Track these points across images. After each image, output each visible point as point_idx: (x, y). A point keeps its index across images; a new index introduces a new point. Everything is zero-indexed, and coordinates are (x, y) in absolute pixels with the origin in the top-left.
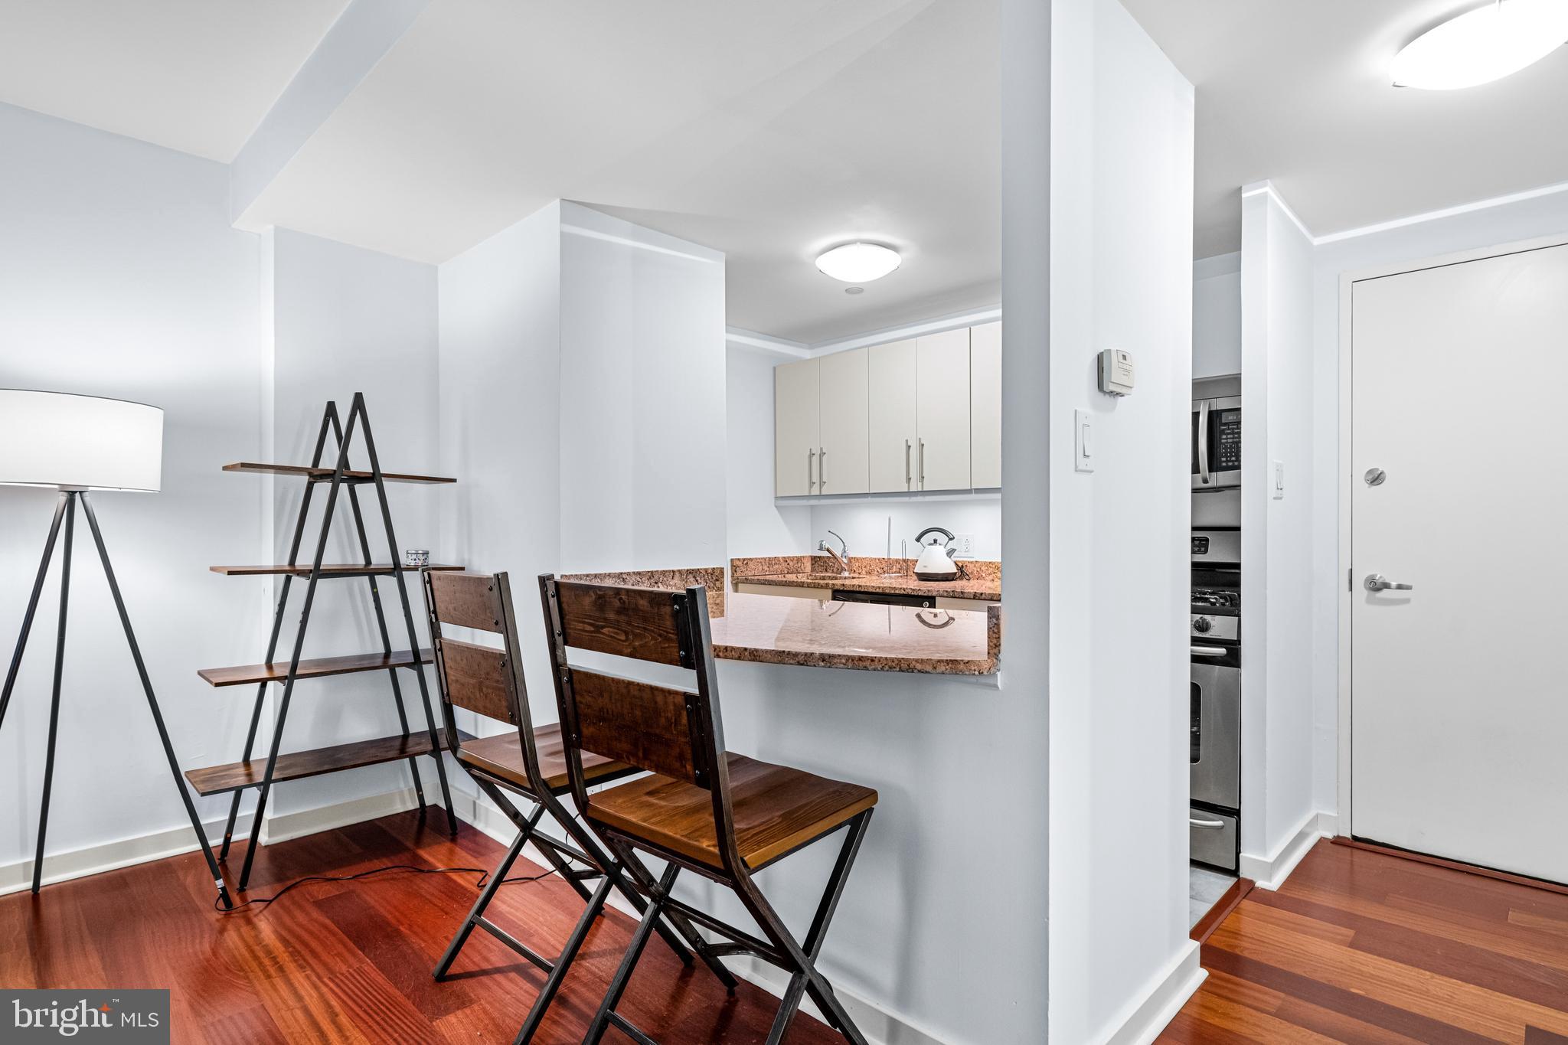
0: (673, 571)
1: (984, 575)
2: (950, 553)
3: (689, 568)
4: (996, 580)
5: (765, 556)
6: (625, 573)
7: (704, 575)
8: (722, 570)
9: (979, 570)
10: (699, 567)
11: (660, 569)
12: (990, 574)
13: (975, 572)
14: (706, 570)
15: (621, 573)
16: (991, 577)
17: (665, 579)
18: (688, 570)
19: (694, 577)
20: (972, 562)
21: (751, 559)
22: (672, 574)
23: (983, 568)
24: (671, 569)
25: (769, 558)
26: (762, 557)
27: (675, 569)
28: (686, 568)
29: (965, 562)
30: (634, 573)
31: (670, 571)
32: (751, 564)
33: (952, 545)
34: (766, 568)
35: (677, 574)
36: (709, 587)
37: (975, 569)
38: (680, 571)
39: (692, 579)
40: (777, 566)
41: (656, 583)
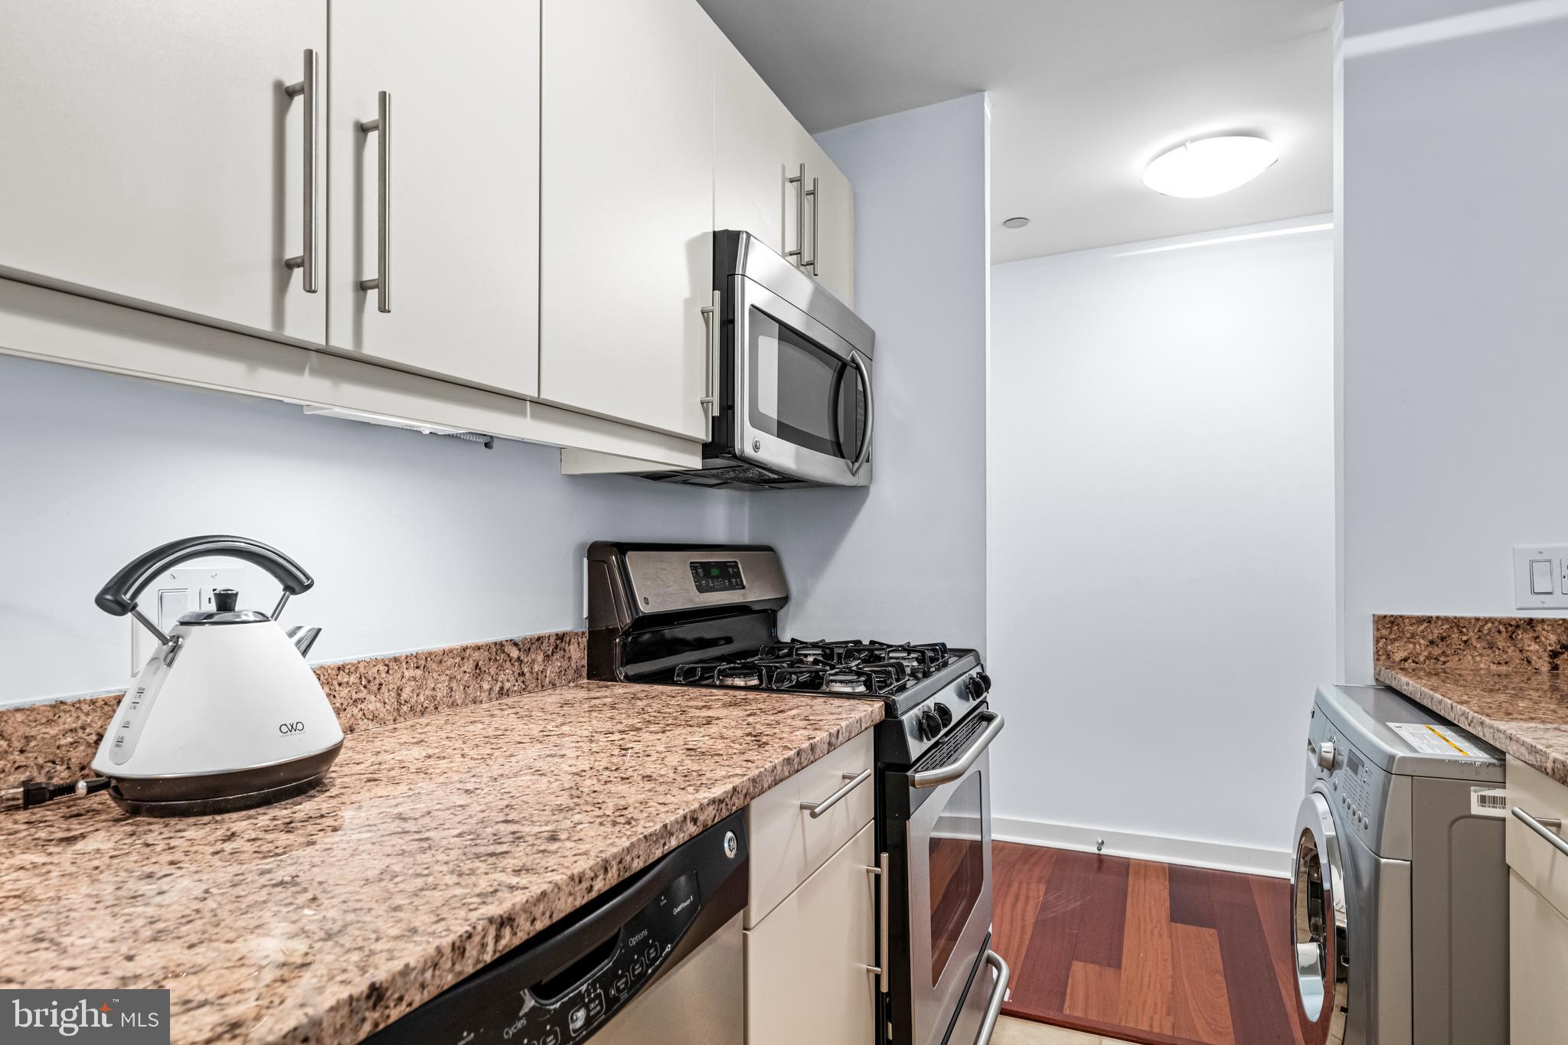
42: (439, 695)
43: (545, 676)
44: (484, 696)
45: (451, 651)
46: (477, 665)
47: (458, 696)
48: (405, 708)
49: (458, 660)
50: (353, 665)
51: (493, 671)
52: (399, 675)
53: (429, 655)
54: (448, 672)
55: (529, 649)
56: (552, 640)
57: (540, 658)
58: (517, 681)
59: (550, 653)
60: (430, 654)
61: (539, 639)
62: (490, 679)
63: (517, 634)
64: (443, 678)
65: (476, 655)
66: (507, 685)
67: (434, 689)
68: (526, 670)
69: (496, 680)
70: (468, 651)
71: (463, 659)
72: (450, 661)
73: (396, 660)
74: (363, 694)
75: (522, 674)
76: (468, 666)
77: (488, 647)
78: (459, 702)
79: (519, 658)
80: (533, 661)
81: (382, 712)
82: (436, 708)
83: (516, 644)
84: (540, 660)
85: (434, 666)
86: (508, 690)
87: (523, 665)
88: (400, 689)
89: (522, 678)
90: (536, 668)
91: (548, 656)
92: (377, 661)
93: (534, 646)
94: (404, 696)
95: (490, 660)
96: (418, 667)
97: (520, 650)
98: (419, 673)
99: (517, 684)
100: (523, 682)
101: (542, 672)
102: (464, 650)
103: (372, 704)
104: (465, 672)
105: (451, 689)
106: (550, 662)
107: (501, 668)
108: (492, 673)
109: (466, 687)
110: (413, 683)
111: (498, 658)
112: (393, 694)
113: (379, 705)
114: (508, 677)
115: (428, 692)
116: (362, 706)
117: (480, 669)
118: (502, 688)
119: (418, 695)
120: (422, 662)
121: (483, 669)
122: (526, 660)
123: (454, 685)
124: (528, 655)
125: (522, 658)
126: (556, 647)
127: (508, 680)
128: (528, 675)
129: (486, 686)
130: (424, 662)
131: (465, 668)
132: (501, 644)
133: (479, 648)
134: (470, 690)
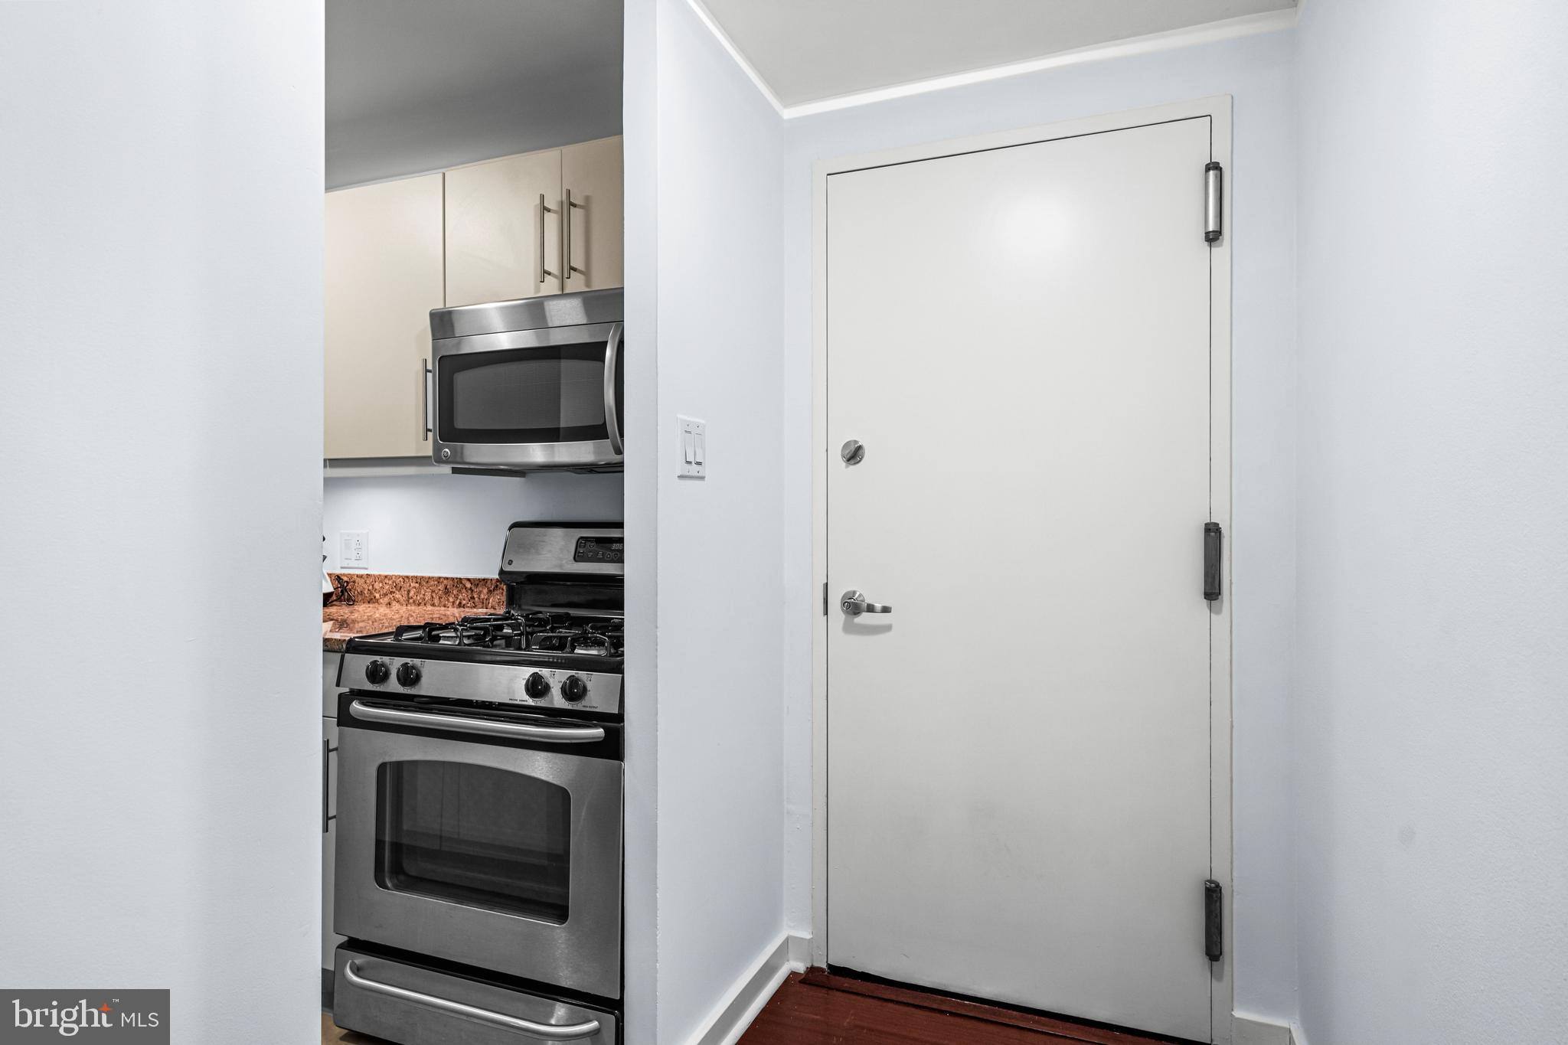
1: (377, 596)
4: (394, 603)
9: (371, 587)
12: (385, 595)
13: (366, 591)
16: (386, 600)
20: (361, 576)
23: (378, 586)
29: (350, 576)
37: (366, 586)
42: (427, 599)
43: (489, 603)
44: (450, 604)
45: (433, 578)
46: (446, 588)
47: (436, 601)
48: (411, 601)
49: (436, 583)
50: (390, 576)
51: (455, 592)
52: (408, 585)
54: (430, 588)
55: (478, 585)
56: (494, 582)
57: (485, 591)
59: (492, 589)
60: (423, 577)
61: (484, 580)
62: (453, 596)
63: (471, 576)
64: (428, 590)
65: (445, 582)
66: (464, 602)
67: (424, 595)
68: (475, 596)
69: (457, 598)
72: (432, 583)
73: (407, 577)
74: (394, 590)
75: (473, 598)
76: (441, 587)
77: (453, 579)
78: (437, 604)
80: (480, 592)
81: (401, 599)
82: (425, 604)
83: (469, 580)
85: (424, 583)
86: (464, 605)
87: (472, 591)
88: (409, 591)
89: (472, 601)
90: (482, 596)
91: (491, 591)
92: (400, 577)
93: (481, 583)
94: (411, 595)
95: (453, 586)
96: (416, 583)
97: (472, 584)
98: (417, 585)
99: (470, 603)
100: (474, 603)
101: (487, 600)
102: (440, 578)
103: (398, 595)
104: (439, 590)
105: (432, 597)
106: (492, 595)
107: (459, 591)
109: (440, 598)
110: (414, 589)
111: (458, 586)
112: (406, 592)
113: (400, 596)
114: (464, 596)
115: (422, 596)
116: (394, 595)
118: (460, 603)
119: (417, 596)
120: (419, 581)
121: (449, 590)
122: (475, 590)
123: (434, 595)
124: (477, 588)
125: (473, 588)
126: (497, 586)
127: (464, 600)
129: (451, 600)
130: (421, 581)
131: (439, 588)
132: (460, 579)
133: (447, 578)
134: (442, 600)
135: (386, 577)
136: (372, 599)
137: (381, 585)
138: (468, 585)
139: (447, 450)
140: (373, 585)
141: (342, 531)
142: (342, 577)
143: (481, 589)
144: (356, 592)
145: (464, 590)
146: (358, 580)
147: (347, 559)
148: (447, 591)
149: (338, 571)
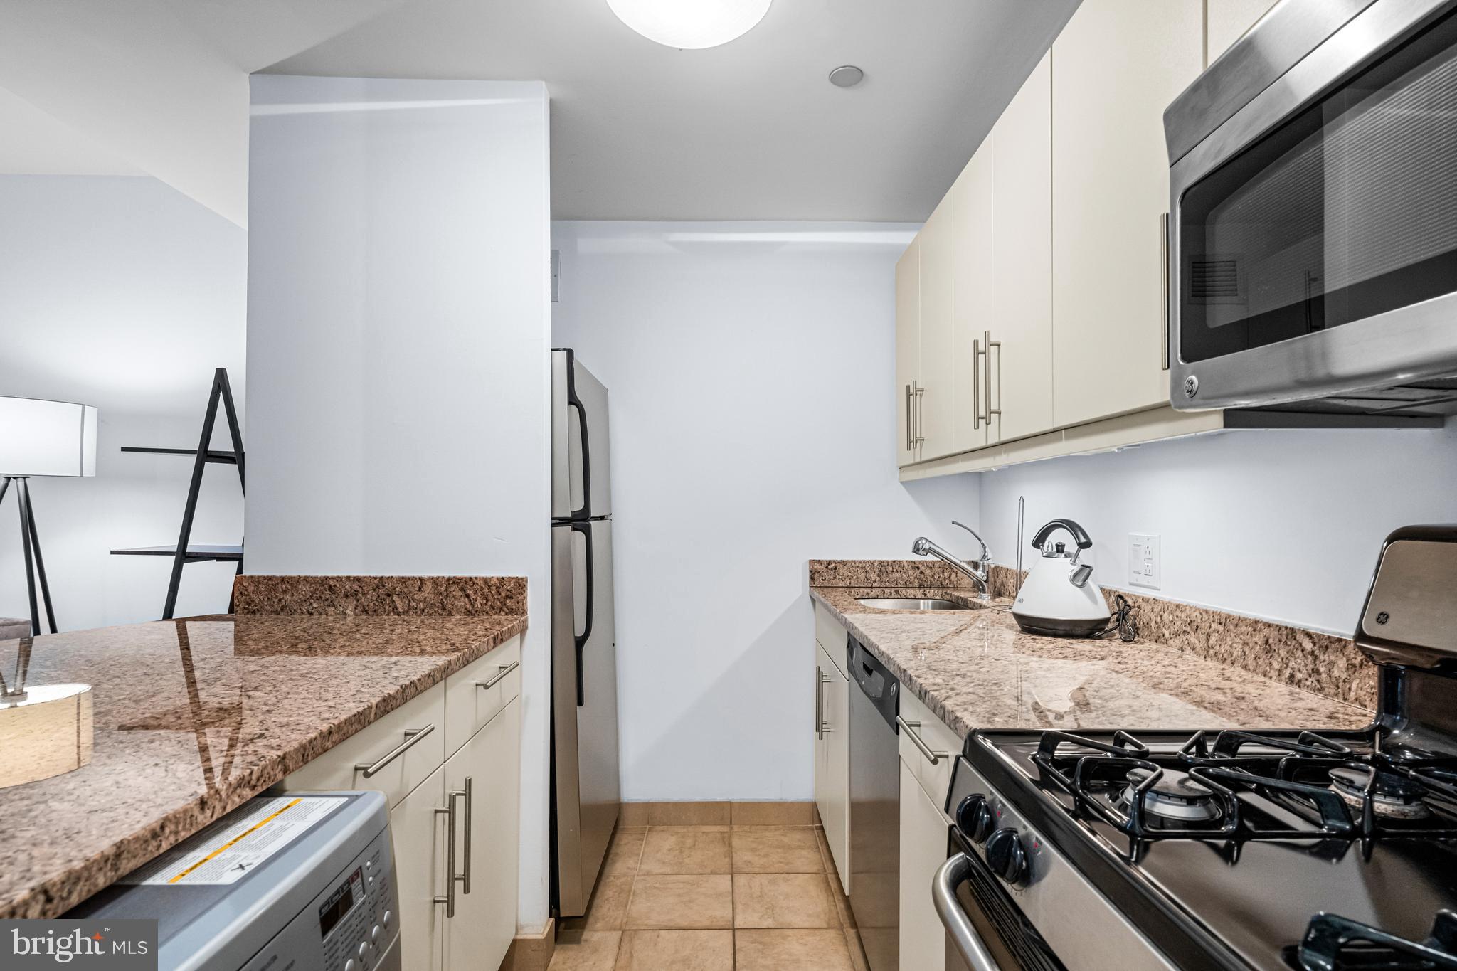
0: (421, 579)
1: (1167, 633)
2: (1082, 575)
3: (452, 575)
4: (1188, 650)
5: (872, 559)
6: (332, 578)
7: (482, 589)
8: (520, 584)
9: (1159, 619)
10: (473, 575)
11: (396, 574)
12: (1177, 634)
13: (1153, 624)
14: (486, 581)
15: (327, 578)
16: (1177, 642)
17: (406, 590)
18: (449, 579)
19: (462, 590)
20: (1146, 600)
21: (844, 563)
22: (419, 582)
23: (1168, 618)
24: (417, 575)
25: (881, 562)
26: (867, 559)
27: (425, 575)
28: (447, 575)
30: (348, 578)
31: (414, 579)
32: (843, 571)
33: (1086, 556)
34: (873, 576)
35: (429, 584)
36: (492, 607)
37: (1153, 617)
38: (434, 581)
39: (458, 593)
40: (898, 575)
41: (389, 595)
42: (1236, 654)
43: (1350, 689)
44: (1274, 674)
45: (1245, 619)
46: (1267, 642)
47: (1250, 661)
48: (1212, 653)
49: (1250, 629)
50: (1184, 606)
51: (1283, 653)
52: (1208, 625)
53: (1228, 617)
54: (1242, 636)
55: (1327, 647)
57: (1342, 663)
58: (1310, 677)
59: (1357, 662)
61: (1340, 640)
62: (1280, 660)
63: (1315, 626)
64: (1237, 640)
65: (1266, 630)
66: (1299, 676)
67: (1231, 646)
68: (1322, 669)
69: (1287, 665)
70: (1259, 625)
71: (1254, 630)
72: (1244, 629)
73: (1207, 612)
74: (1188, 629)
75: (1316, 671)
76: (1259, 638)
77: (1279, 628)
78: (1251, 668)
79: (1313, 652)
80: (1332, 663)
81: (1198, 646)
82: (1233, 663)
83: (1309, 635)
84: (1341, 666)
85: (1232, 627)
86: (1300, 681)
87: (1317, 662)
88: (1208, 636)
89: (1315, 676)
90: (1336, 673)
91: (1354, 666)
92: (1197, 609)
93: (1333, 646)
94: (1212, 642)
95: (1280, 641)
96: (1220, 624)
97: (1314, 644)
98: (1221, 628)
99: (1310, 679)
100: (1318, 681)
101: (1344, 681)
102: (1256, 622)
103: (1193, 639)
104: (1256, 643)
105: (1245, 653)
106: (1356, 674)
107: (1291, 653)
108: (1282, 655)
109: (1257, 658)
110: (1217, 634)
111: (1289, 643)
112: (1204, 636)
113: (1197, 641)
114: (1299, 663)
115: (1227, 648)
116: (1188, 637)
117: (1270, 645)
118: (1292, 676)
119: (1220, 646)
120: (1223, 621)
121: (1273, 647)
122: (1322, 658)
123: (1246, 649)
124: (1324, 654)
125: (1317, 653)
127: (1300, 671)
128: (1324, 676)
129: (1276, 665)
130: (1227, 621)
131: (1256, 639)
132: (1292, 629)
133: (1269, 626)
134: (1260, 662)
135: (1178, 606)
136: (1159, 637)
137: (1171, 618)
138: (1308, 645)
139: (1193, 378)
140: (1161, 616)
141: (1130, 533)
142: (1127, 598)
143: (1332, 658)
144: (1142, 623)
145: (1299, 653)
146: (1143, 605)
147: (1134, 572)
148: (1268, 647)
149: (1124, 589)
